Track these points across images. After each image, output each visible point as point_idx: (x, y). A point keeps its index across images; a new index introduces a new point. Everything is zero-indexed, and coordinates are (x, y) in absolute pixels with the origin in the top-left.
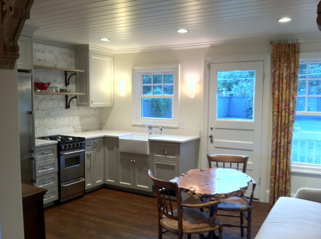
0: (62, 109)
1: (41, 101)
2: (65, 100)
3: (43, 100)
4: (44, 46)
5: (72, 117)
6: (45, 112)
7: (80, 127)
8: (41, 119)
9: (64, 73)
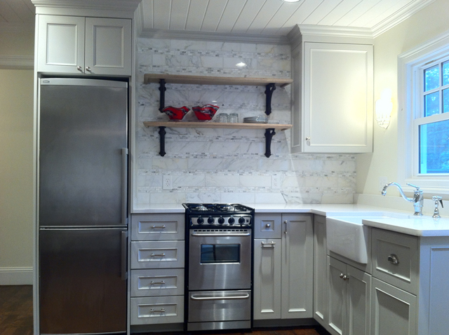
0: (257, 157)
1: (211, 141)
2: (264, 140)
3: (215, 140)
4: (220, 44)
5: (279, 174)
6: (218, 161)
7: (299, 195)
8: (208, 172)
9: (264, 89)
